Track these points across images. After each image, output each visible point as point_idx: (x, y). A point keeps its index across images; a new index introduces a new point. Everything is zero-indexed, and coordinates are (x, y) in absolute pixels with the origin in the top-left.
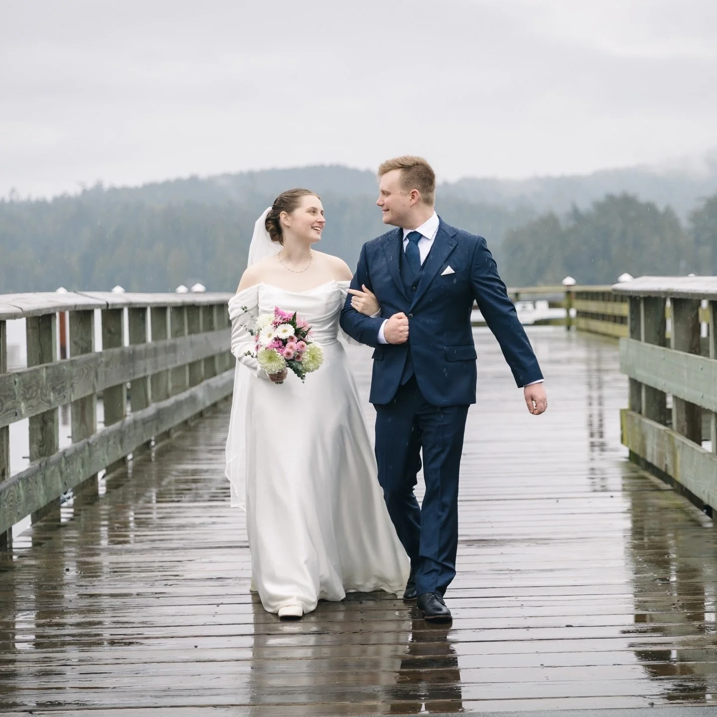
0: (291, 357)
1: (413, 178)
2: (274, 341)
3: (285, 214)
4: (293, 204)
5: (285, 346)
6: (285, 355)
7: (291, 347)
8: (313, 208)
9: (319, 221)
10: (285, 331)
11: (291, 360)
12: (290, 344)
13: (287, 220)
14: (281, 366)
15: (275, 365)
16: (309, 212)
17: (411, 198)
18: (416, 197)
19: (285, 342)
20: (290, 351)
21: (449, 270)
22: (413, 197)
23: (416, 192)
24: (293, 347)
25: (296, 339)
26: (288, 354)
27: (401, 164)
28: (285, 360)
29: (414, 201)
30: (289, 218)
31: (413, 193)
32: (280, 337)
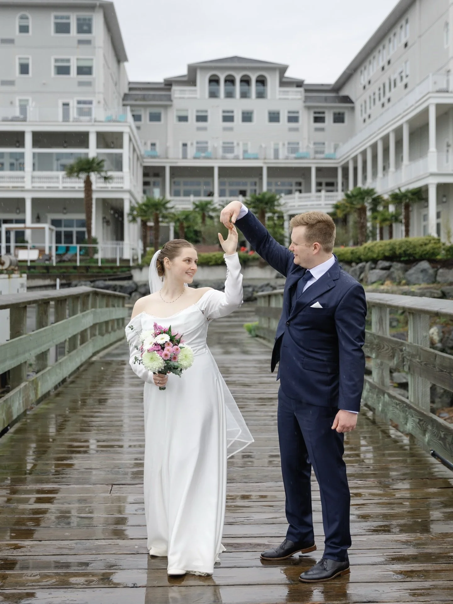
0: (168, 358)
1: (315, 235)
2: (154, 346)
3: (168, 260)
4: (174, 253)
5: (163, 350)
6: (163, 356)
7: (168, 350)
8: (189, 258)
9: (192, 268)
10: (162, 339)
11: (168, 360)
12: (167, 348)
13: (168, 264)
14: (160, 364)
15: (156, 364)
16: (185, 261)
17: (313, 248)
18: (318, 248)
19: (163, 347)
20: (168, 352)
21: (317, 305)
22: (315, 248)
23: (317, 244)
24: (169, 349)
25: (171, 344)
26: (166, 355)
27: (305, 222)
28: (163, 360)
29: (316, 251)
30: (170, 263)
31: (315, 245)
32: (159, 343)
